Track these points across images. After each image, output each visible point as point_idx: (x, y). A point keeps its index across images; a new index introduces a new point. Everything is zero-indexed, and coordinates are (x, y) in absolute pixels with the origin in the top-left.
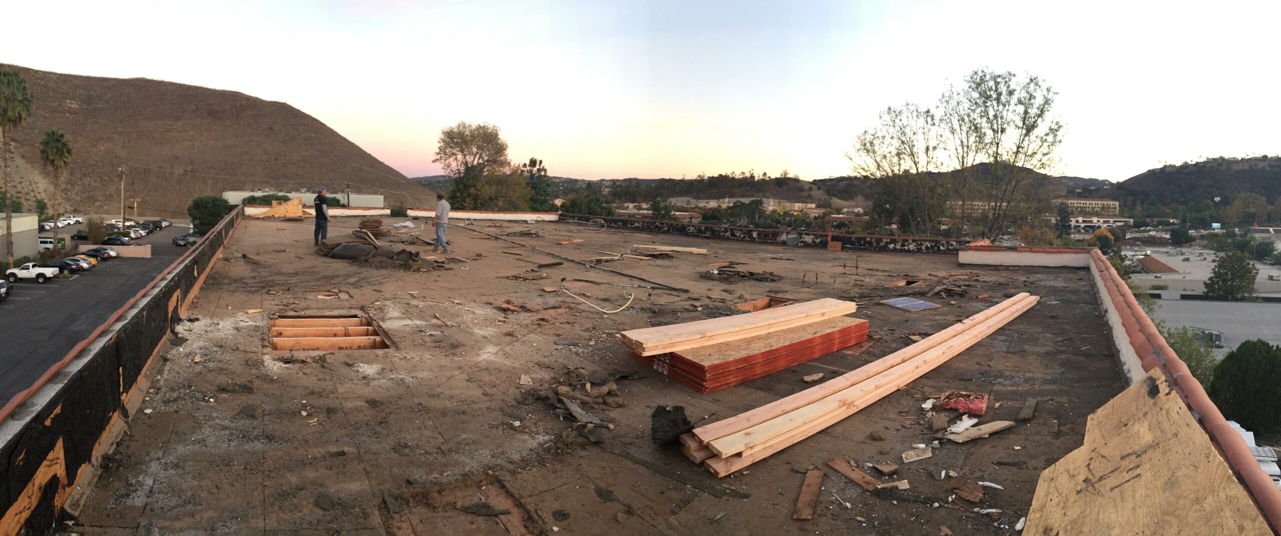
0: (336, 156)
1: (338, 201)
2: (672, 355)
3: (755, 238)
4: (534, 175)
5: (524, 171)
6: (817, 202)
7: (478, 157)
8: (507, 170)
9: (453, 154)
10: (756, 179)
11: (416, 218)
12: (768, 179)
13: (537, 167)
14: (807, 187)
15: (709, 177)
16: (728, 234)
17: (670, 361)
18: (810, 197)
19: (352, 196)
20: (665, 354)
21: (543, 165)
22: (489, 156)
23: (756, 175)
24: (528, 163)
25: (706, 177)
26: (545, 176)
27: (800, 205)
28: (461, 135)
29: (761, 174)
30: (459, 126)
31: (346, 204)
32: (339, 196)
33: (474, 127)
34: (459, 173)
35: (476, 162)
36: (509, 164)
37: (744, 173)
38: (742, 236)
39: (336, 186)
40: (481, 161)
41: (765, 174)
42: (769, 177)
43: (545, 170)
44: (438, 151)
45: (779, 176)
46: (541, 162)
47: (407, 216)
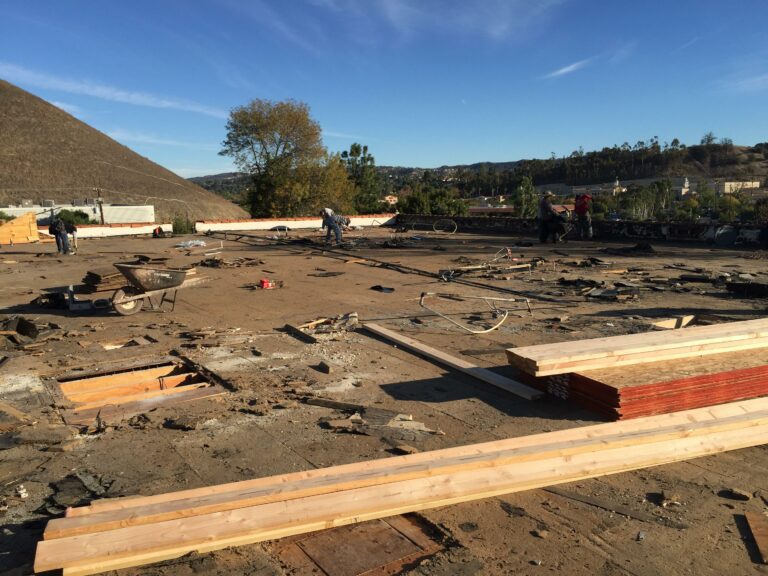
0: (75, 150)
1: (85, 216)
2: (572, 376)
3: (665, 236)
4: (358, 166)
5: (344, 162)
6: (763, 179)
7: (282, 146)
8: (323, 162)
9: (248, 143)
10: (662, 150)
11: (209, 234)
12: (680, 149)
13: (362, 155)
14: (745, 157)
15: (588, 153)
16: (624, 231)
17: (569, 383)
18: (750, 170)
19: (106, 208)
20: (563, 375)
21: (368, 152)
22: (296, 143)
23: (662, 144)
24: (349, 151)
25: (584, 154)
26: (372, 167)
27: (733, 184)
28: (257, 116)
29: (670, 142)
30: (254, 105)
31: (98, 219)
32: (86, 209)
33: (273, 106)
34: (259, 168)
35: (280, 153)
36: (325, 153)
37: (642, 143)
38: (645, 233)
39: (78, 194)
40: (287, 151)
41: (675, 142)
42: (683, 146)
43: (372, 159)
44: (227, 139)
45: (698, 143)
46: (366, 148)
47: (196, 232)
